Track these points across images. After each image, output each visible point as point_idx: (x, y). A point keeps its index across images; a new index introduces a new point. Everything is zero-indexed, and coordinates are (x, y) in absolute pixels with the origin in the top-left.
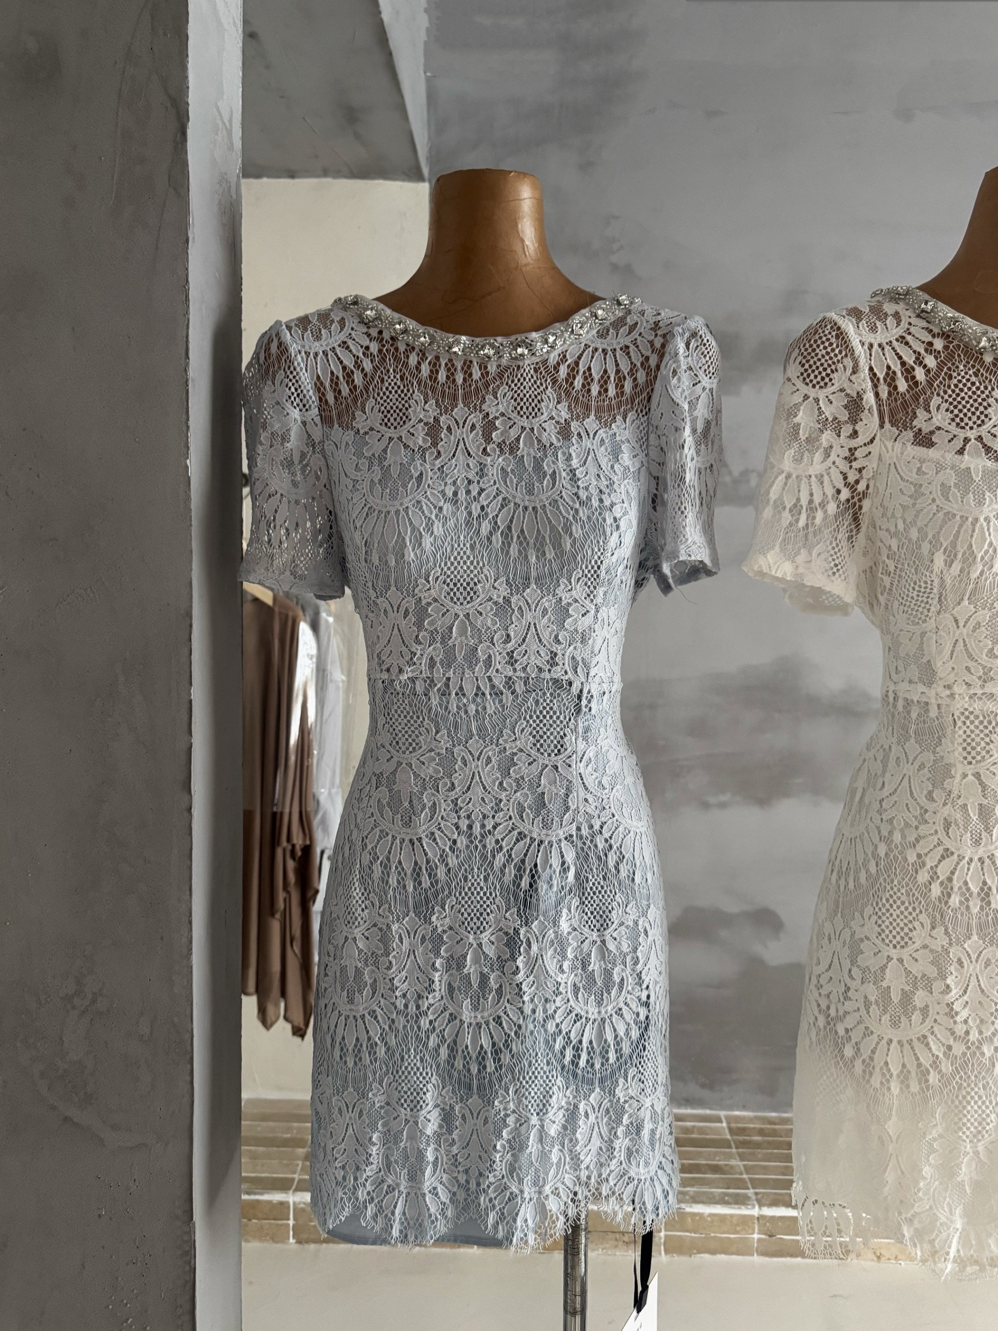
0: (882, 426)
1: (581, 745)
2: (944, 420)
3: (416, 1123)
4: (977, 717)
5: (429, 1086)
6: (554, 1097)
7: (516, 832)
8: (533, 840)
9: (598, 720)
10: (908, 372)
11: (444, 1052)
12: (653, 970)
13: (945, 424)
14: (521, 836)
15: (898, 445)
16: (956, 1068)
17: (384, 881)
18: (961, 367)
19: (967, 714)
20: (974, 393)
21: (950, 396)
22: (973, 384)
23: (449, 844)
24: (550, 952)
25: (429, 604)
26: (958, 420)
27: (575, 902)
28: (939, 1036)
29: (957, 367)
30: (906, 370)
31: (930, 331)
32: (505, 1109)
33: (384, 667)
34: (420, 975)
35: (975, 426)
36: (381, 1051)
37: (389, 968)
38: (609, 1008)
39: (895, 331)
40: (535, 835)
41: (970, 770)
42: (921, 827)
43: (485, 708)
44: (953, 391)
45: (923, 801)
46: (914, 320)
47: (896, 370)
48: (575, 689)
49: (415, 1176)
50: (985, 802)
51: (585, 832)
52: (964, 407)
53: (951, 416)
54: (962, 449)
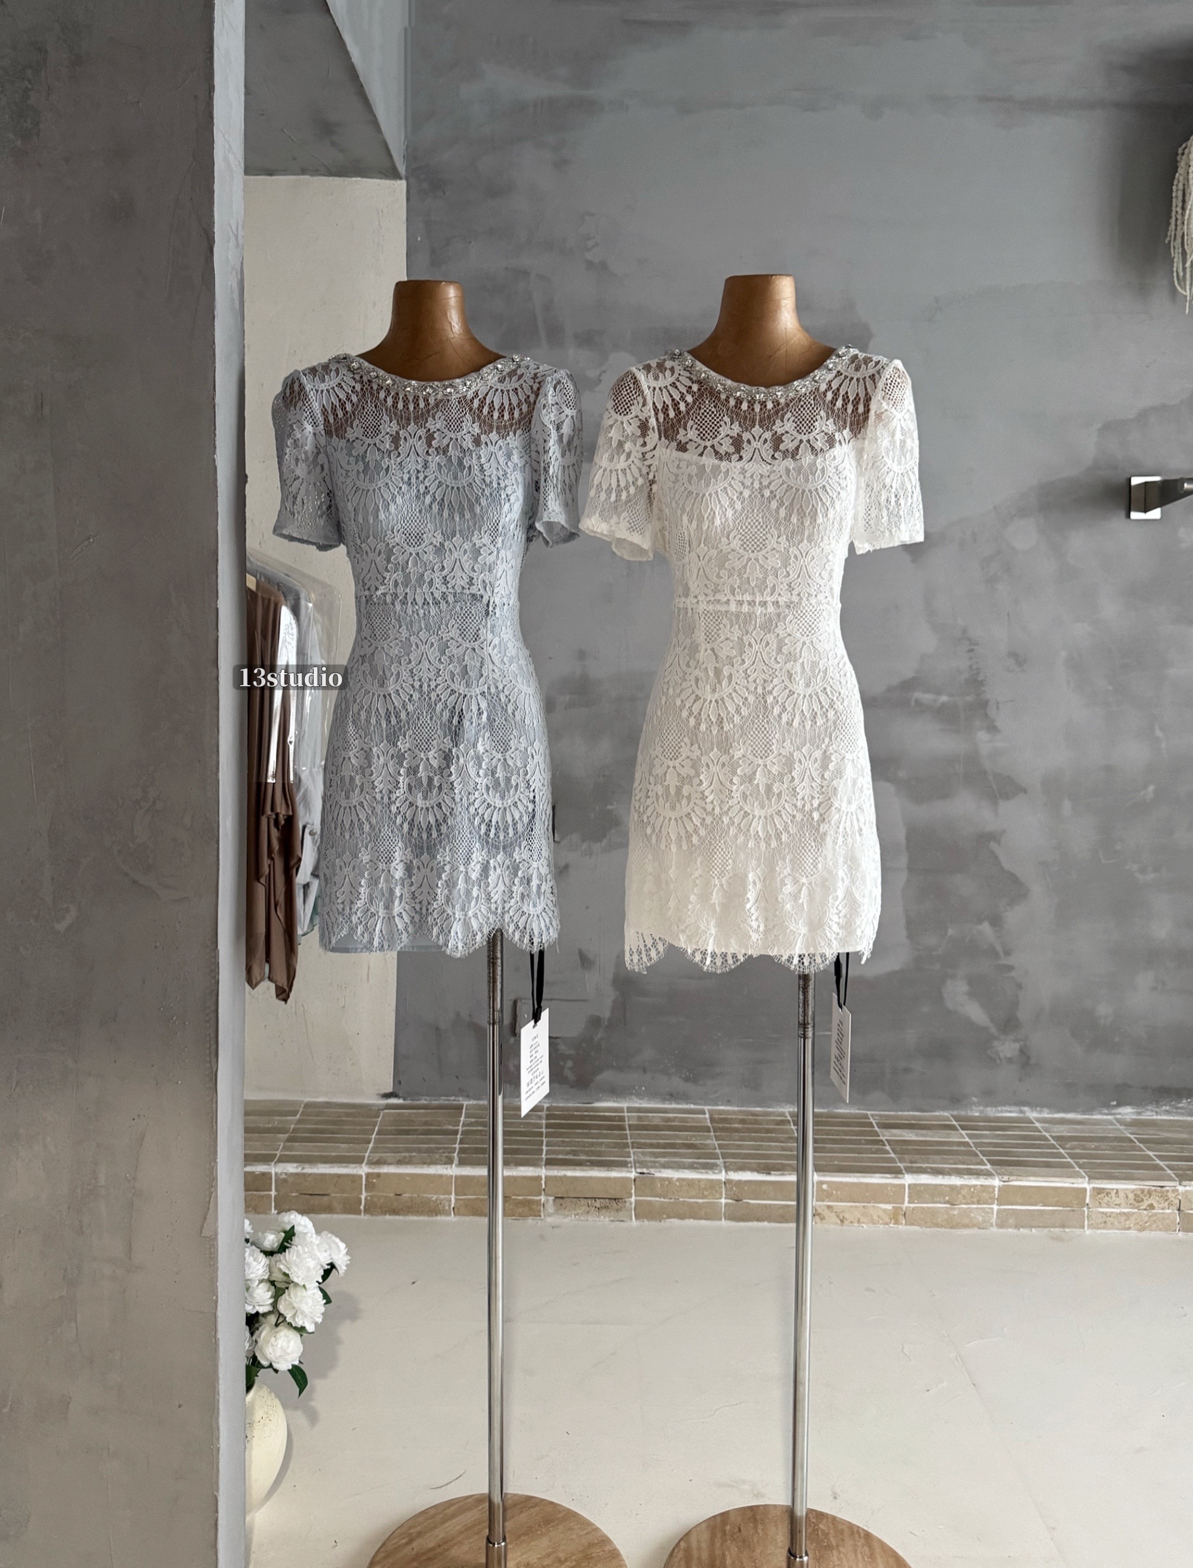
0: (660, 439)
1: (490, 636)
2: (694, 435)
3: (389, 871)
4: (711, 614)
5: (397, 848)
6: (474, 855)
7: (449, 690)
8: (460, 694)
9: (500, 621)
10: (676, 405)
11: (406, 826)
12: (537, 781)
13: (694, 438)
14: (453, 692)
15: (669, 451)
16: (708, 832)
17: (368, 721)
18: (707, 402)
19: (707, 613)
20: (712, 418)
21: (699, 420)
22: (713, 412)
23: (408, 697)
24: (471, 763)
25: (394, 547)
26: (702, 435)
27: (487, 735)
28: (697, 813)
29: (704, 402)
30: (674, 404)
31: (690, 379)
32: (444, 861)
33: (366, 587)
34: (391, 779)
35: (711, 439)
36: (367, 828)
37: (371, 775)
38: (509, 801)
39: (669, 379)
40: (461, 691)
41: (708, 646)
42: (683, 683)
43: (429, 612)
44: (701, 417)
45: (685, 667)
46: (682, 372)
47: (668, 403)
48: (485, 601)
49: (388, 907)
50: (717, 666)
51: (493, 690)
52: (706, 427)
53: (698, 432)
54: (703, 453)
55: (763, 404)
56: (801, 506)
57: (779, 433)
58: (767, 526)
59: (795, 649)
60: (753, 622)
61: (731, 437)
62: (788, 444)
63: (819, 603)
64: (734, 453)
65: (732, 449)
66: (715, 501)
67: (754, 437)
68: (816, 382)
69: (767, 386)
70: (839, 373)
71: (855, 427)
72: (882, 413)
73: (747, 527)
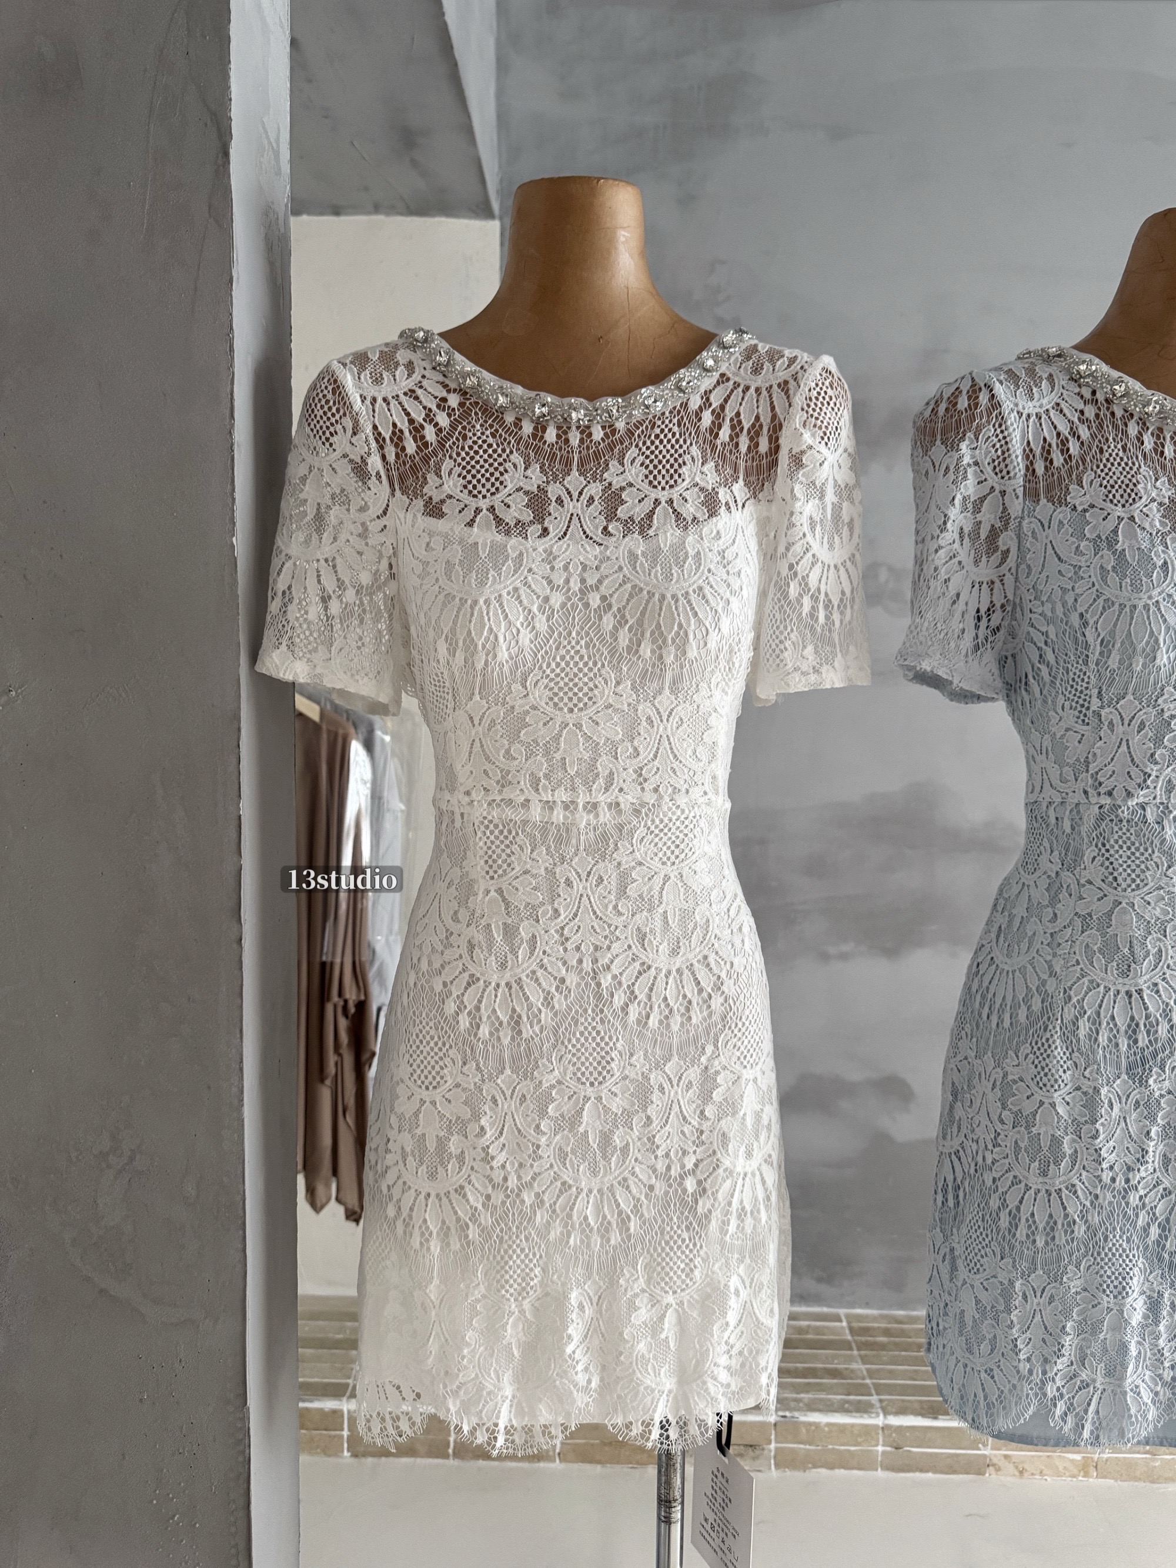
0: (392, 495)
2: (456, 487)
4: (496, 826)
10: (417, 431)
13: (456, 492)
15: (410, 515)
16: (496, 1220)
18: (478, 427)
19: (488, 823)
20: (490, 456)
21: (463, 459)
26: (470, 487)
28: (476, 1185)
29: (474, 427)
30: (415, 429)
31: (445, 386)
35: (488, 495)
39: (404, 384)
41: (493, 886)
42: (446, 952)
44: (467, 454)
45: (449, 922)
46: (428, 372)
47: (403, 428)
50: (509, 921)
52: (478, 472)
53: (464, 482)
54: (473, 521)
55: (586, 431)
56: (659, 626)
57: (616, 486)
58: (595, 664)
59: (651, 889)
60: (574, 841)
61: (527, 493)
62: (632, 507)
63: (694, 805)
64: (532, 522)
65: (528, 516)
66: (496, 615)
67: (569, 493)
68: (681, 390)
69: (592, 398)
70: (723, 378)
71: (753, 478)
72: (803, 452)
73: (558, 665)
